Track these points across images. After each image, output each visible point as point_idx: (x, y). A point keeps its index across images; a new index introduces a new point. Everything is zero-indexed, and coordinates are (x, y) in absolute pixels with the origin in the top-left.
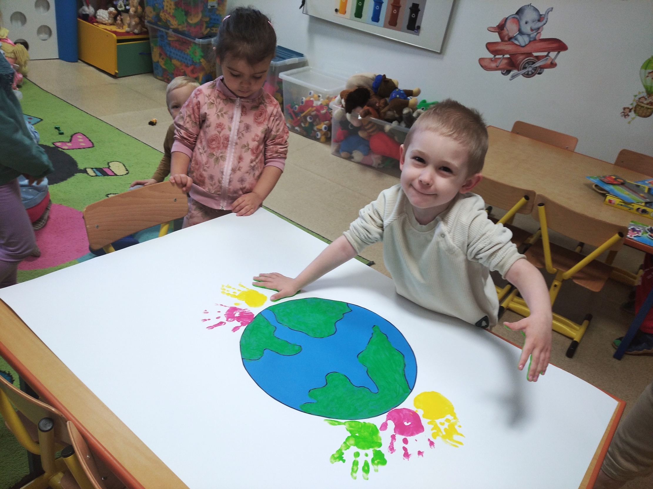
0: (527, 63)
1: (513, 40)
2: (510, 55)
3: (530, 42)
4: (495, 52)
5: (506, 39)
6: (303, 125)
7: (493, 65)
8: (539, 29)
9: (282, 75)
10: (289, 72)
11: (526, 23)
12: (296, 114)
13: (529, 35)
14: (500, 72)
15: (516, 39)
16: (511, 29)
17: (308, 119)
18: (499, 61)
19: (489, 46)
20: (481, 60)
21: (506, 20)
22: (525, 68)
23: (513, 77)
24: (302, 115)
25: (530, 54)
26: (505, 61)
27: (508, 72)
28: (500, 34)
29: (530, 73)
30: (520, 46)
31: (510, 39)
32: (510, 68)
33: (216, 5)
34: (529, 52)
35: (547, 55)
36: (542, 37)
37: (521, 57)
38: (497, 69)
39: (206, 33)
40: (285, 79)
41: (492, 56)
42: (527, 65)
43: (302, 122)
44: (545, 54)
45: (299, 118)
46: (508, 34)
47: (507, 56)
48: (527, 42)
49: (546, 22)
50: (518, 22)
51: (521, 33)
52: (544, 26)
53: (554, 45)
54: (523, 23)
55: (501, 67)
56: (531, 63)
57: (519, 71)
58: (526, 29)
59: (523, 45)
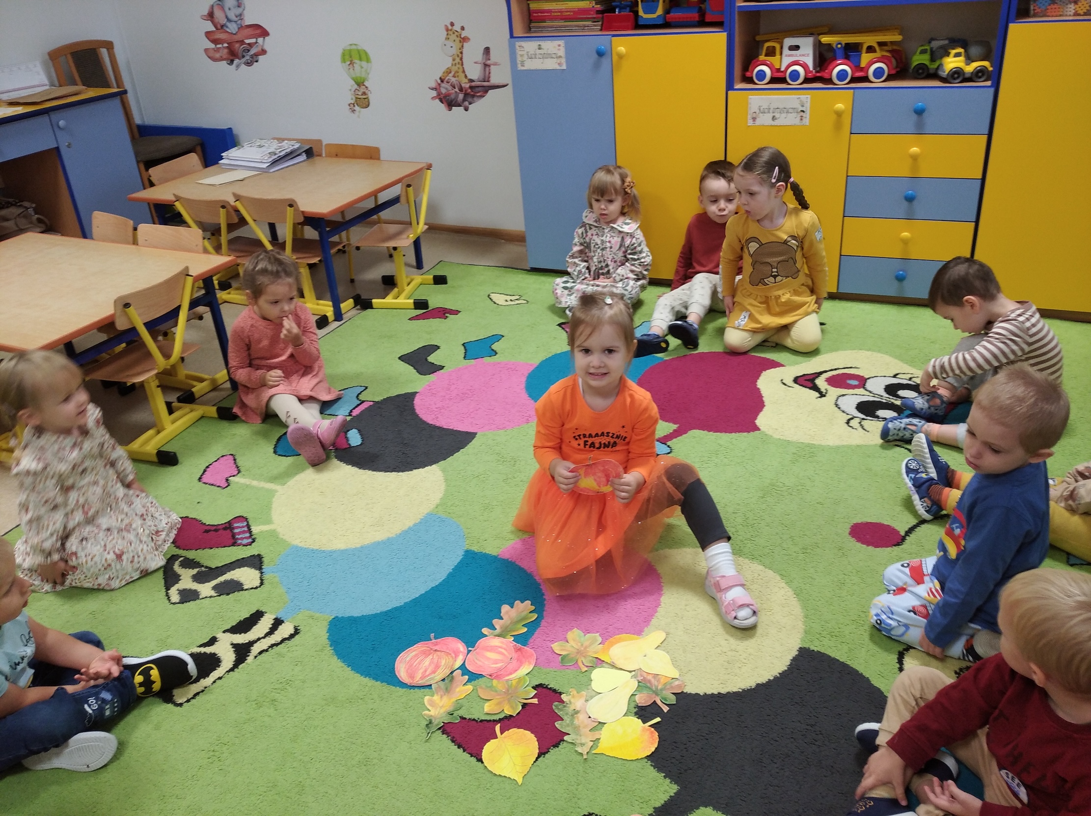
0: (244, 51)
1: (225, 28)
2: (228, 43)
3: (239, 28)
4: (215, 41)
5: (219, 27)
7: (217, 55)
8: (241, 15)
11: (230, 9)
13: (236, 22)
14: (225, 62)
15: (227, 27)
16: (219, 15)
18: (221, 51)
19: (208, 34)
20: (206, 50)
21: (212, 7)
22: (243, 57)
23: (238, 66)
25: (242, 42)
26: (226, 51)
27: (231, 62)
28: (213, 22)
29: (249, 61)
30: (232, 33)
31: (222, 26)
32: (232, 58)
34: (241, 39)
35: (256, 43)
36: (247, 23)
37: (237, 45)
38: (221, 59)
41: (212, 46)
42: (244, 54)
44: (253, 40)
46: (219, 22)
47: (226, 45)
48: (237, 30)
49: (245, 7)
50: (222, 8)
51: (229, 20)
52: (245, 12)
53: (258, 31)
54: (227, 9)
55: (224, 57)
56: (247, 51)
57: (240, 59)
58: (231, 15)
59: (234, 33)
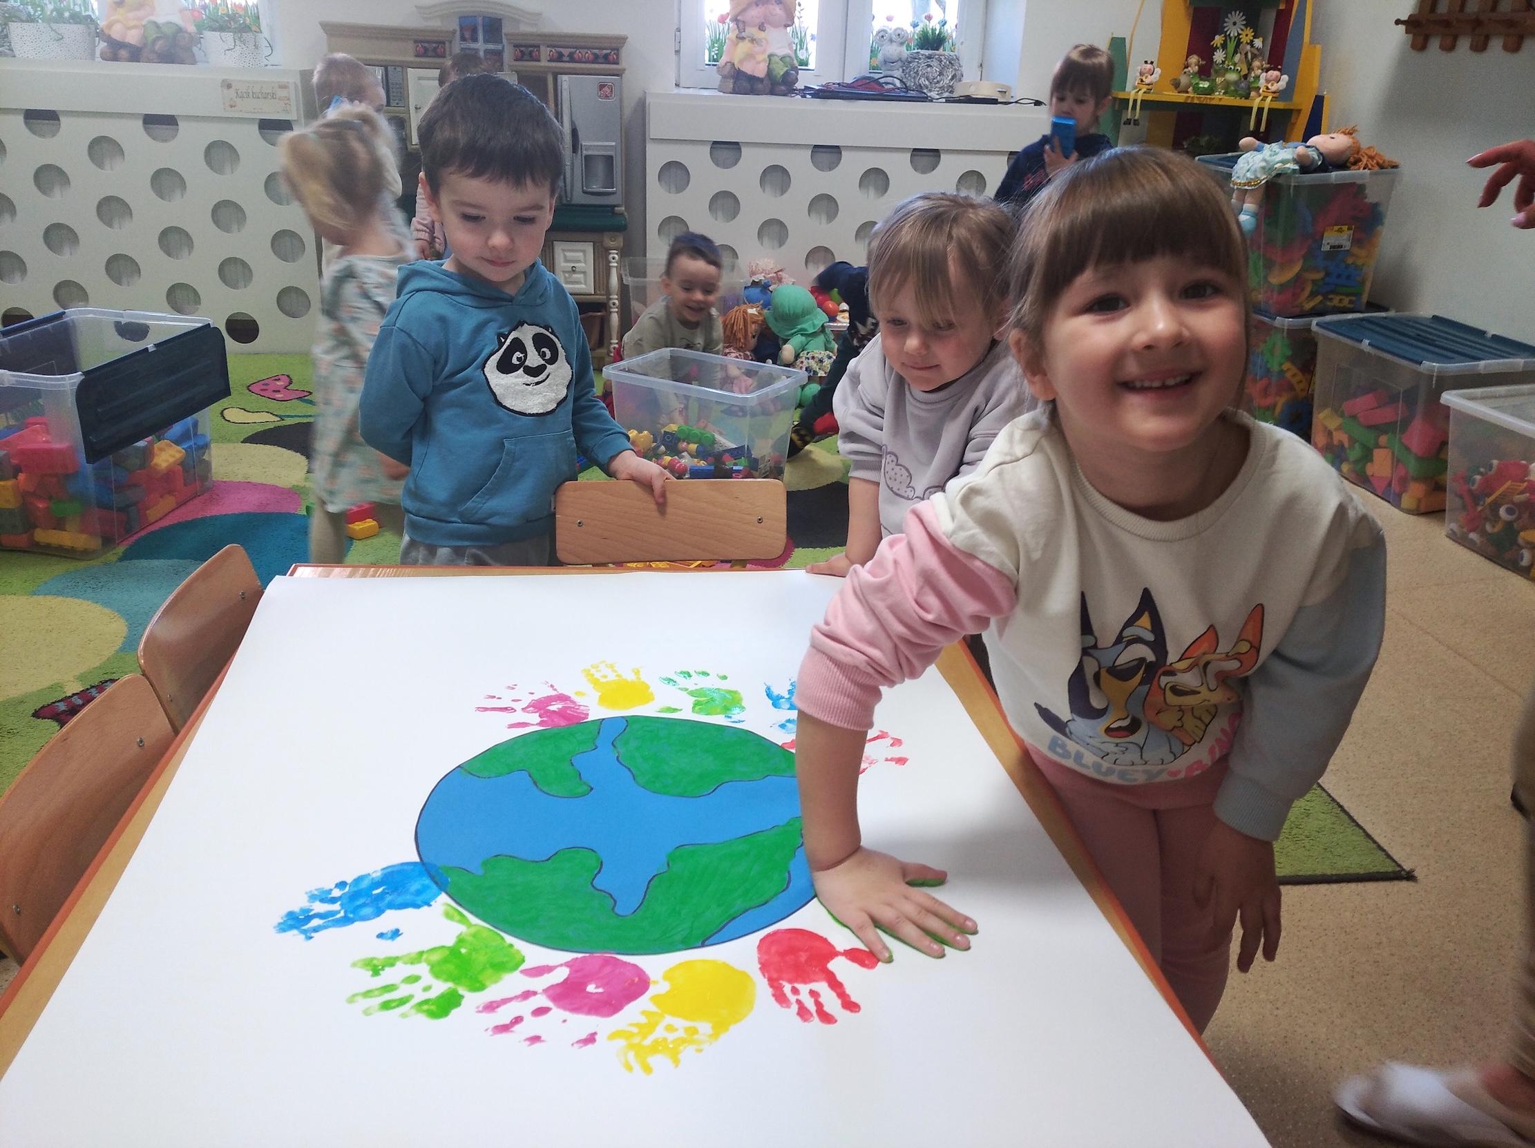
6: (1488, 527)
9: (1450, 398)
10: (1478, 391)
12: (1476, 498)
17: (1502, 512)
24: (1489, 500)
33: (1347, 245)
39: (1308, 306)
40: (1458, 408)
43: (1486, 519)
45: (1479, 508)
